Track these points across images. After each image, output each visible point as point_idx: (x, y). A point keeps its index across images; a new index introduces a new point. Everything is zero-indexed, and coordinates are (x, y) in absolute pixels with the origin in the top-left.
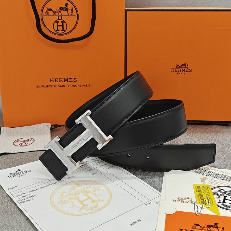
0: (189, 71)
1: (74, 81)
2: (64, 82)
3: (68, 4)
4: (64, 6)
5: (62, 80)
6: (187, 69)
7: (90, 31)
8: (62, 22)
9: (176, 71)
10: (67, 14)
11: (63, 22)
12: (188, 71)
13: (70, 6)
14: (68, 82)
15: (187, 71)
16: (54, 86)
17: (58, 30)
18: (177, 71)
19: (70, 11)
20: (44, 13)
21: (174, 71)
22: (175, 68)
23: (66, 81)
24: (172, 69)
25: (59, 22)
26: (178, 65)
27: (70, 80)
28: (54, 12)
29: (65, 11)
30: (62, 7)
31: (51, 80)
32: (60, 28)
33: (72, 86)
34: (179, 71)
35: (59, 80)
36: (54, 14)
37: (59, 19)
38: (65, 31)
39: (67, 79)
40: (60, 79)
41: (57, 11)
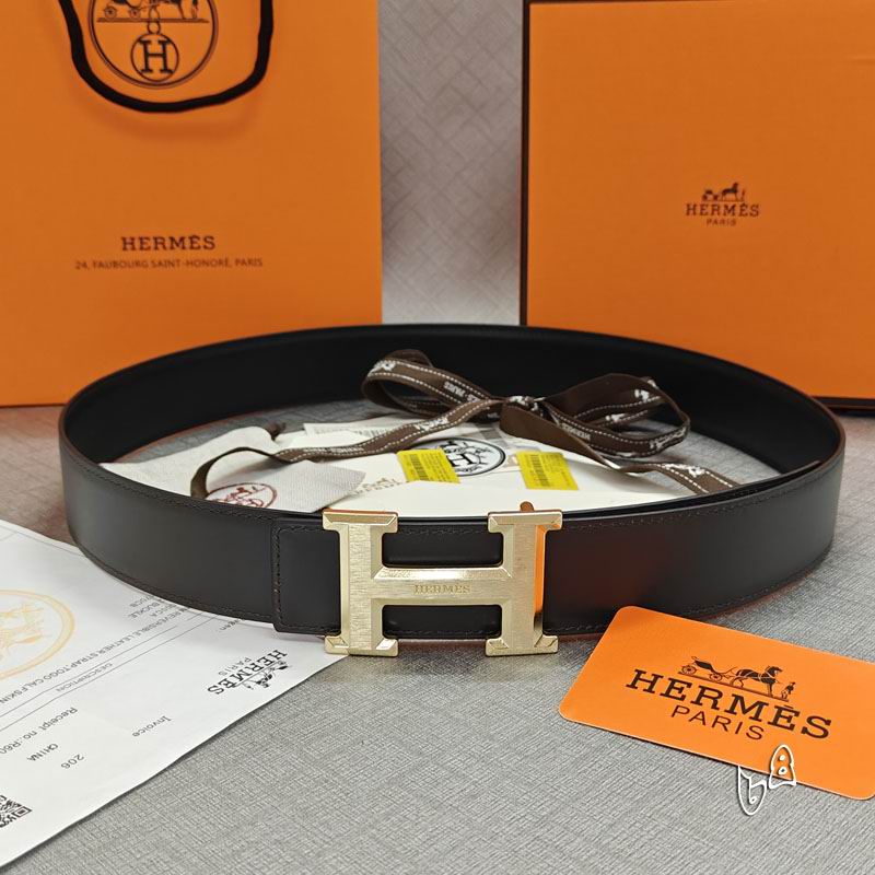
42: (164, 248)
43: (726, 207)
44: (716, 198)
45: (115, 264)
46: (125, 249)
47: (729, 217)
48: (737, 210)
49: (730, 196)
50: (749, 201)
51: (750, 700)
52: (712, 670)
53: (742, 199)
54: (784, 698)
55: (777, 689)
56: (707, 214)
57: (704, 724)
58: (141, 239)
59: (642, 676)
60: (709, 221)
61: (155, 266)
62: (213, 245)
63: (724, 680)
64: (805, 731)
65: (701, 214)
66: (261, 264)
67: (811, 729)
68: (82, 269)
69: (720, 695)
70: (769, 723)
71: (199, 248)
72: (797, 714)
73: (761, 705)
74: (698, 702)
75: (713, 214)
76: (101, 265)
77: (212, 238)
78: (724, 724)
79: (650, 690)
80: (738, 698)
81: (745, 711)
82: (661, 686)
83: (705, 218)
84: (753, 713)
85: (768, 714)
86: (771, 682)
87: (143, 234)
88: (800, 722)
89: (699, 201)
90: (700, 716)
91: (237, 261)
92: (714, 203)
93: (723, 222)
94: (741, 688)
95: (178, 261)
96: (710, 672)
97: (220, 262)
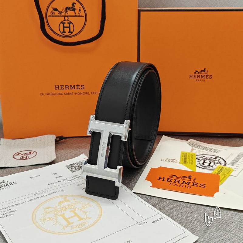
0: (210, 78)
1: (81, 89)
2: (71, 89)
3: (75, 4)
4: (70, 6)
5: (68, 87)
6: (206, 76)
7: (99, 33)
8: (68, 23)
9: (194, 78)
10: (74, 15)
11: (70, 23)
12: (208, 78)
13: (77, 6)
14: (74, 89)
15: (206, 78)
16: (60, 94)
17: (64, 32)
18: (196, 78)
19: (77, 11)
20: (49, 14)
21: (192, 78)
22: (194, 74)
23: (73, 88)
24: (190, 75)
25: (65, 23)
26: (197, 71)
27: (77, 87)
28: (60, 12)
29: (72, 11)
30: (69, 7)
31: (56, 87)
32: (67, 30)
33: (79, 94)
34: (198, 78)
35: (64, 87)
36: (60, 14)
37: (65, 20)
38: (72, 33)
39: (74, 86)
40: (66, 86)
41: (63, 11)
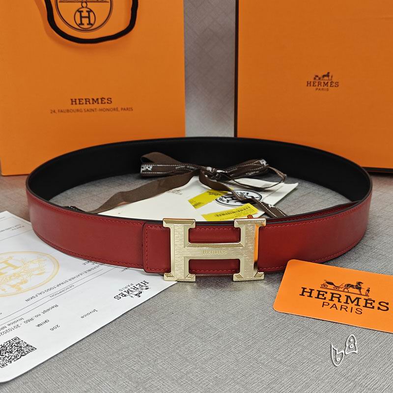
42: (90, 103)
43: (324, 83)
44: (320, 79)
45: (68, 111)
46: (72, 104)
47: (326, 87)
48: (329, 84)
49: (326, 78)
50: (334, 80)
51: (353, 297)
52: (334, 285)
53: (331, 80)
54: (367, 295)
55: (363, 291)
56: (316, 86)
57: (337, 309)
58: (79, 99)
59: (305, 290)
60: (317, 89)
61: (85, 111)
62: (111, 101)
63: (340, 289)
64: (379, 308)
65: (313, 86)
66: (132, 110)
67: (381, 307)
68: (53, 113)
69: (340, 296)
70: (364, 306)
71: (105, 103)
72: (374, 301)
73: (358, 299)
74: (332, 300)
75: (318, 86)
76: (62, 111)
77: (111, 99)
78: (345, 309)
79: (310, 296)
80: (348, 297)
81: (352, 302)
82: (315, 294)
83: (315, 88)
84: (356, 302)
85: (362, 302)
86: (360, 289)
87: (80, 98)
88: (376, 305)
89: (312, 80)
90: (334, 306)
91: (122, 109)
92: (320, 81)
93: (323, 89)
94: (348, 292)
95: (96, 109)
96: (333, 286)
97: (114, 109)
